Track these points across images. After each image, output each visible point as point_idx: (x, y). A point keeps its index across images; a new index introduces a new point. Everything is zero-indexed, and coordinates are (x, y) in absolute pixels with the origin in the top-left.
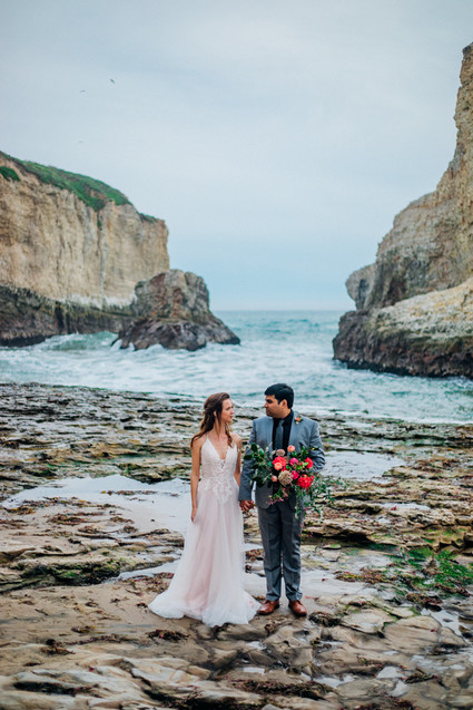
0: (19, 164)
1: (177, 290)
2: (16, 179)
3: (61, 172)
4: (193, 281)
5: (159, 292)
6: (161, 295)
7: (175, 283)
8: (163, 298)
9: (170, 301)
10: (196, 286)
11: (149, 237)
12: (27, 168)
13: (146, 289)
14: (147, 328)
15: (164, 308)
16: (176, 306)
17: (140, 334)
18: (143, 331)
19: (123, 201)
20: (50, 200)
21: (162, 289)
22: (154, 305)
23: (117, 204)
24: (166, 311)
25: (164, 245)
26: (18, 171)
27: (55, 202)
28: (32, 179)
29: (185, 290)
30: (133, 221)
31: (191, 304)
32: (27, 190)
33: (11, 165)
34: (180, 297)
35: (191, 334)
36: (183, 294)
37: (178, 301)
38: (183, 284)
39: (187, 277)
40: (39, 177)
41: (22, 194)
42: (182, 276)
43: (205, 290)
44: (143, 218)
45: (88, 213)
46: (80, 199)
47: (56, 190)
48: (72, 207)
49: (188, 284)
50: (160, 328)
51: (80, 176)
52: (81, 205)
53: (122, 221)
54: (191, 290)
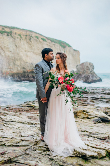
0: (46, 38)
1: (87, 67)
2: (46, 41)
3: (55, 40)
4: (91, 64)
5: (82, 67)
6: (83, 68)
7: (87, 65)
8: (83, 69)
9: (86, 70)
10: (92, 66)
11: (76, 55)
12: (48, 39)
13: (79, 67)
14: (81, 76)
15: (84, 71)
16: (87, 71)
17: (79, 77)
18: (80, 77)
19: (70, 46)
20: (53, 46)
21: (83, 67)
22: (81, 71)
23: (69, 47)
24: (84, 72)
25: (79, 57)
26: (46, 39)
27: (55, 46)
28: (49, 41)
29: (89, 67)
30: (72, 51)
31: (90, 70)
32: (48, 44)
33: (45, 38)
34: (88, 68)
35: (92, 77)
36: (89, 68)
37: (88, 69)
38: (89, 65)
39: (90, 64)
40: (51, 41)
41: (47, 45)
42: (88, 63)
43: (94, 67)
44: (74, 50)
45: (62, 49)
46: (60, 46)
47: (55, 44)
48: (58, 48)
49: (90, 65)
50: (85, 76)
51: (60, 40)
52: (61, 47)
53: (70, 51)
54: (91, 67)
